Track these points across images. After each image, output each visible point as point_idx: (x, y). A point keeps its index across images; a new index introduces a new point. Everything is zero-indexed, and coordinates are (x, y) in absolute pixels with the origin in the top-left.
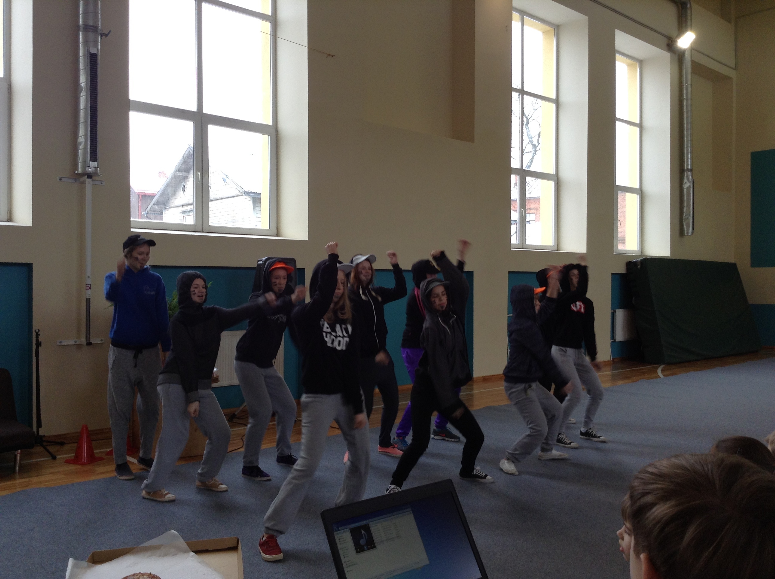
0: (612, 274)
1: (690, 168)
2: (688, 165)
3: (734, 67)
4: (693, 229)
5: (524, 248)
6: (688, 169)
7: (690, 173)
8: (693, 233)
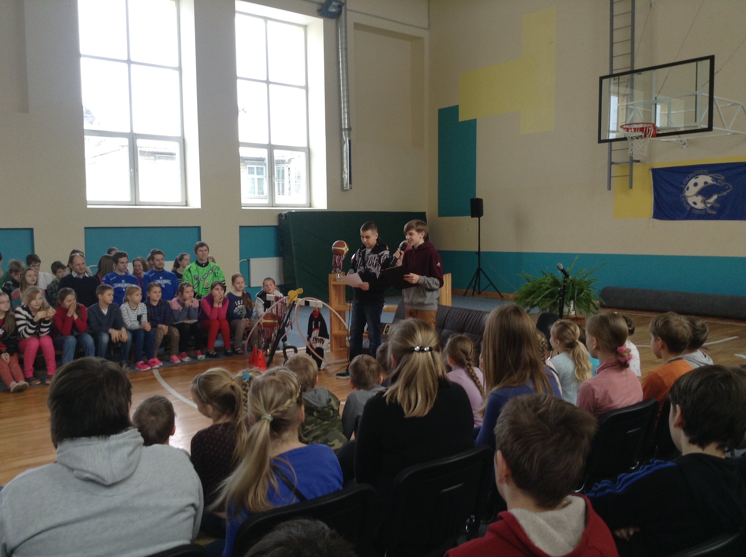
0: (240, 227)
1: (347, 127)
2: (344, 124)
3: (427, 27)
4: (350, 183)
5: (137, 204)
6: (345, 129)
7: (347, 132)
8: (351, 188)
